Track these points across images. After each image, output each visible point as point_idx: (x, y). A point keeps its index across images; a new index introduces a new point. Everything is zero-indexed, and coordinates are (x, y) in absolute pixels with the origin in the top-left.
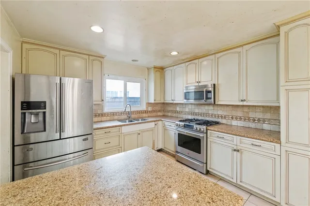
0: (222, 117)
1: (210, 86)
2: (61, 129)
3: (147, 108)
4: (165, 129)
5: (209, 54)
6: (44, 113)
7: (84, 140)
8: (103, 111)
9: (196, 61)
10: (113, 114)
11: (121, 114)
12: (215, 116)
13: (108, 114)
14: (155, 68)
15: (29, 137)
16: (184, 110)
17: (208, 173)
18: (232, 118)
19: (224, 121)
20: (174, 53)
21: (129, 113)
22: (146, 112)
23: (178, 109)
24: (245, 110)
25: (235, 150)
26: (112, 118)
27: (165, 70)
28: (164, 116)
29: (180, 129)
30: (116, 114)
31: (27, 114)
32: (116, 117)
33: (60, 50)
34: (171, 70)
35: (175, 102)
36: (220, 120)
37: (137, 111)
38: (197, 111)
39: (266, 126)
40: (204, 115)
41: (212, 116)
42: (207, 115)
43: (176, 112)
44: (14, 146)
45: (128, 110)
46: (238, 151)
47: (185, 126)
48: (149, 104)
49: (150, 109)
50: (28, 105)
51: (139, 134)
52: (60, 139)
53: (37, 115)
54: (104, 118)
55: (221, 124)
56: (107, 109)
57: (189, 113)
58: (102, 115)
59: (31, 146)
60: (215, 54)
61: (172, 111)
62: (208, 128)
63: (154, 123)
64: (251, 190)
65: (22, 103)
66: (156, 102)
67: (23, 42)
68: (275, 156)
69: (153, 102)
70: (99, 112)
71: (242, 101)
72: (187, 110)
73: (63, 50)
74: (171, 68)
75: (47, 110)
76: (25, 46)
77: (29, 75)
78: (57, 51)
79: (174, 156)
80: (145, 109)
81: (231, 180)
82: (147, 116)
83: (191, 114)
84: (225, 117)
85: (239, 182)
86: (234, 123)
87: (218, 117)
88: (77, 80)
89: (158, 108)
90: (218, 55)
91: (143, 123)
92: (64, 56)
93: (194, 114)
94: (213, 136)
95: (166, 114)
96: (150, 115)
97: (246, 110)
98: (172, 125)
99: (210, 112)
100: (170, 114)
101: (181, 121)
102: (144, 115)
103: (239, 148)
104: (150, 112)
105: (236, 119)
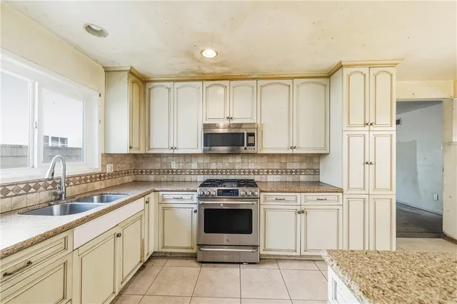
0: (254, 172)
3: (104, 166)
4: (164, 208)
5: (249, 77)
9: (226, 83)
12: (245, 172)
14: (132, 72)
16: (187, 166)
18: (268, 172)
19: (257, 178)
22: (101, 177)
23: (174, 166)
25: (299, 212)
27: (149, 85)
34: (169, 89)
35: (176, 152)
37: (80, 176)
38: (213, 166)
39: (303, 178)
40: (226, 172)
41: (240, 172)
42: (232, 171)
43: (169, 171)
46: (303, 212)
49: (110, 169)
57: (198, 172)
60: (257, 79)
61: (159, 172)
64: (311, 256)
68: (337, 207)
71: (292, 148)
72: (194, 166)
74: (169, 85)
79: (193, 257)
80: (100, 171)
81: (294, 254)
82: (103, 187)
83: (203, 172)
84: (258, 173)
85: (303, 253)
86: (271, 178)
87: (249, 172)
89: (124, 166)
90: (261, 82)
93: (208, 172)
94: (269, 201)
95: (142, 177)
96: (108, 182)
97: (283, 160)
98: (184, 197)
99: (237, 167)
100: (152, 178)
102: (97, 185)
103: (303, 208)
104: (111, 176)
105: (272, 172)
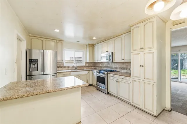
1: (111, 53)
2: (43, 70)
4: (93, 75)
5: (111, 38)
6: (37, 64)
7: (53, 76)
8: (63, 65)
9: (106, 41)
10: (69, 67)
11: (72, 67)
12: (115, 68)
13: (65, 67)
14: (89, 45)
15: (32, 73)
17: (108, 93)
18: (122, 68)
19: (119, 70)
20: (94, 38)
21: (76, 67)
22: (85, 67)
24: (127, 65)
25: (117, 82)
26: (68, 69)
27: (94, 46)
28: (95, 69)
29: (98, 74)
30: (70, 67)
31: (31, 64)
32: (70, 68)
33: (44, 38)
36: (117, 70)
37: (81, 66)
44: (26, 76)
45: (75, 65)
46: (118, 82)
47: (100, 72)
48: (87, 63)
49: (87, 65)
50: (31, 61)
51: (80, 76)
52: (43, 75)
53: (34, 65)
54: (64, 69)
55: (117, 71)
56: (65, 65)
58: (63, 67)
59: (33, 76)
61: (98, 67)
62: (108, 73)
63: (87, 71)
64: (122, 99)
65: (29, 60)
66: (90, 62)
67: (29, 36)
68: (129, 83)
69: (88, 62)
70: (62, 66)
71: (122, 60)
72: (104, 65)
73: (45, 38)
74: (97, 45)
75: (38, 63)
76: (30, 37)
77: (32, 49)
78: (43, 39)
79: (96, 87)
80: (85, 65)
85: (118, 96)
86: (123, 71)
87: (117, 68)
88: (51, 51)
89: (92, 65)
90: (114, 39)
91: (83, 71)
92: (46, 41)
94: (110, 76)
95: (96, 68)
96: (87, 68)
98: (95, 72)
101: (99, 70)
102: (84, 68)
103: (118, 81)
104: (87, 67)
